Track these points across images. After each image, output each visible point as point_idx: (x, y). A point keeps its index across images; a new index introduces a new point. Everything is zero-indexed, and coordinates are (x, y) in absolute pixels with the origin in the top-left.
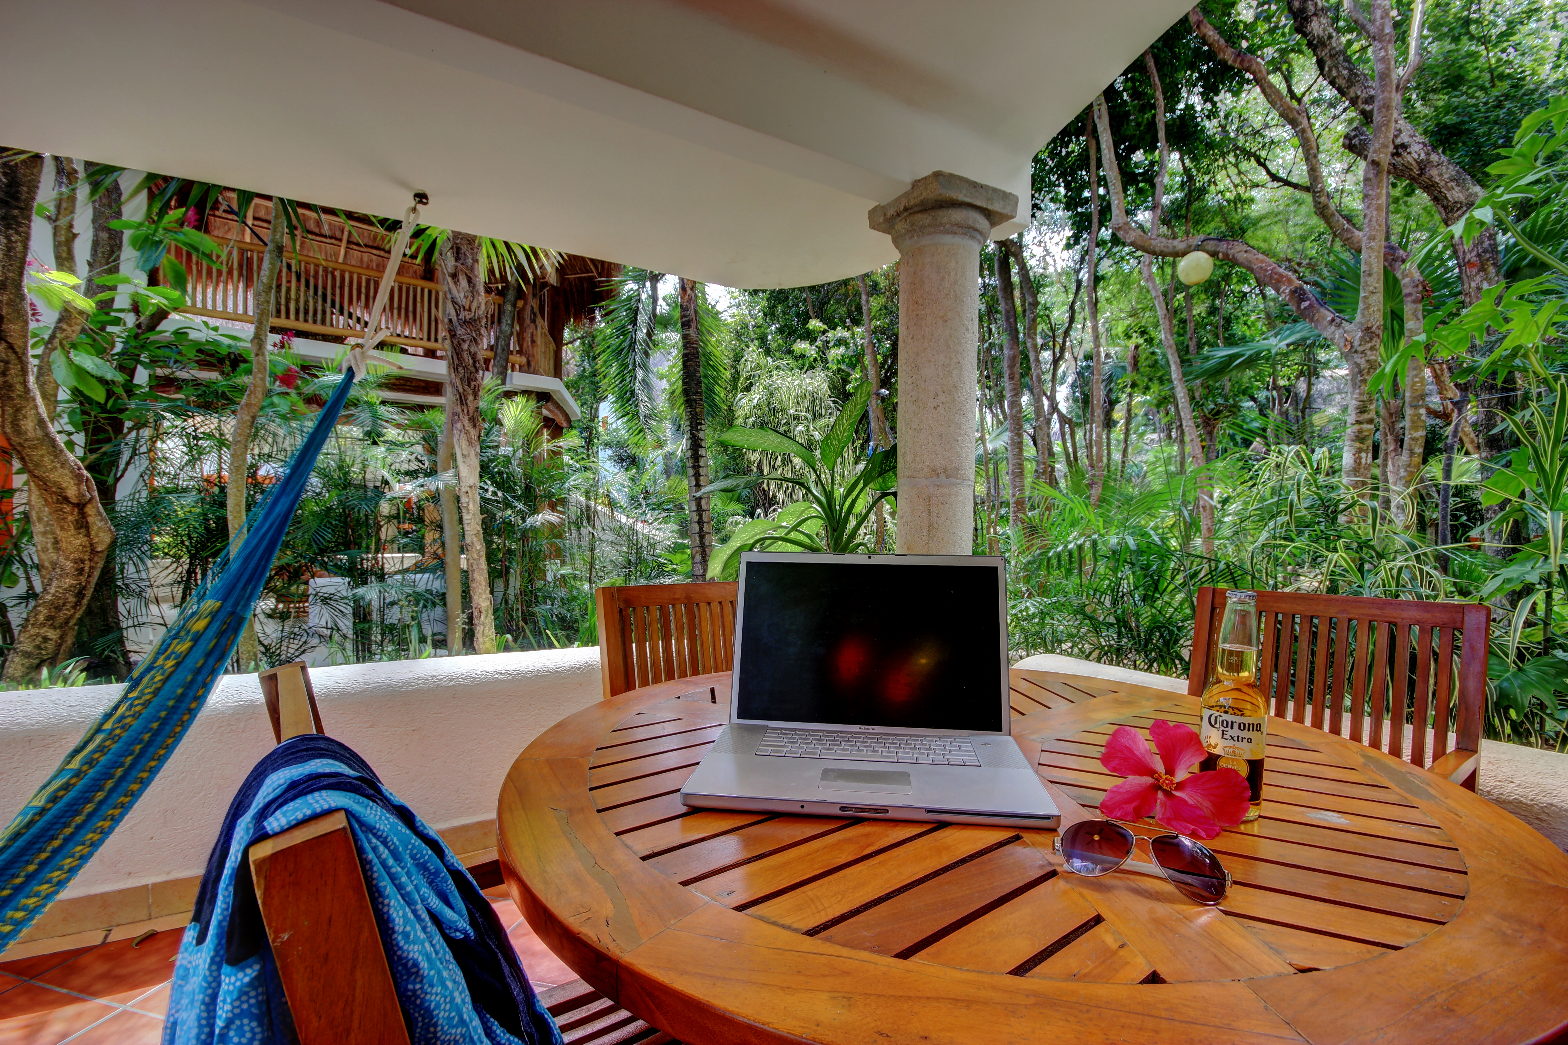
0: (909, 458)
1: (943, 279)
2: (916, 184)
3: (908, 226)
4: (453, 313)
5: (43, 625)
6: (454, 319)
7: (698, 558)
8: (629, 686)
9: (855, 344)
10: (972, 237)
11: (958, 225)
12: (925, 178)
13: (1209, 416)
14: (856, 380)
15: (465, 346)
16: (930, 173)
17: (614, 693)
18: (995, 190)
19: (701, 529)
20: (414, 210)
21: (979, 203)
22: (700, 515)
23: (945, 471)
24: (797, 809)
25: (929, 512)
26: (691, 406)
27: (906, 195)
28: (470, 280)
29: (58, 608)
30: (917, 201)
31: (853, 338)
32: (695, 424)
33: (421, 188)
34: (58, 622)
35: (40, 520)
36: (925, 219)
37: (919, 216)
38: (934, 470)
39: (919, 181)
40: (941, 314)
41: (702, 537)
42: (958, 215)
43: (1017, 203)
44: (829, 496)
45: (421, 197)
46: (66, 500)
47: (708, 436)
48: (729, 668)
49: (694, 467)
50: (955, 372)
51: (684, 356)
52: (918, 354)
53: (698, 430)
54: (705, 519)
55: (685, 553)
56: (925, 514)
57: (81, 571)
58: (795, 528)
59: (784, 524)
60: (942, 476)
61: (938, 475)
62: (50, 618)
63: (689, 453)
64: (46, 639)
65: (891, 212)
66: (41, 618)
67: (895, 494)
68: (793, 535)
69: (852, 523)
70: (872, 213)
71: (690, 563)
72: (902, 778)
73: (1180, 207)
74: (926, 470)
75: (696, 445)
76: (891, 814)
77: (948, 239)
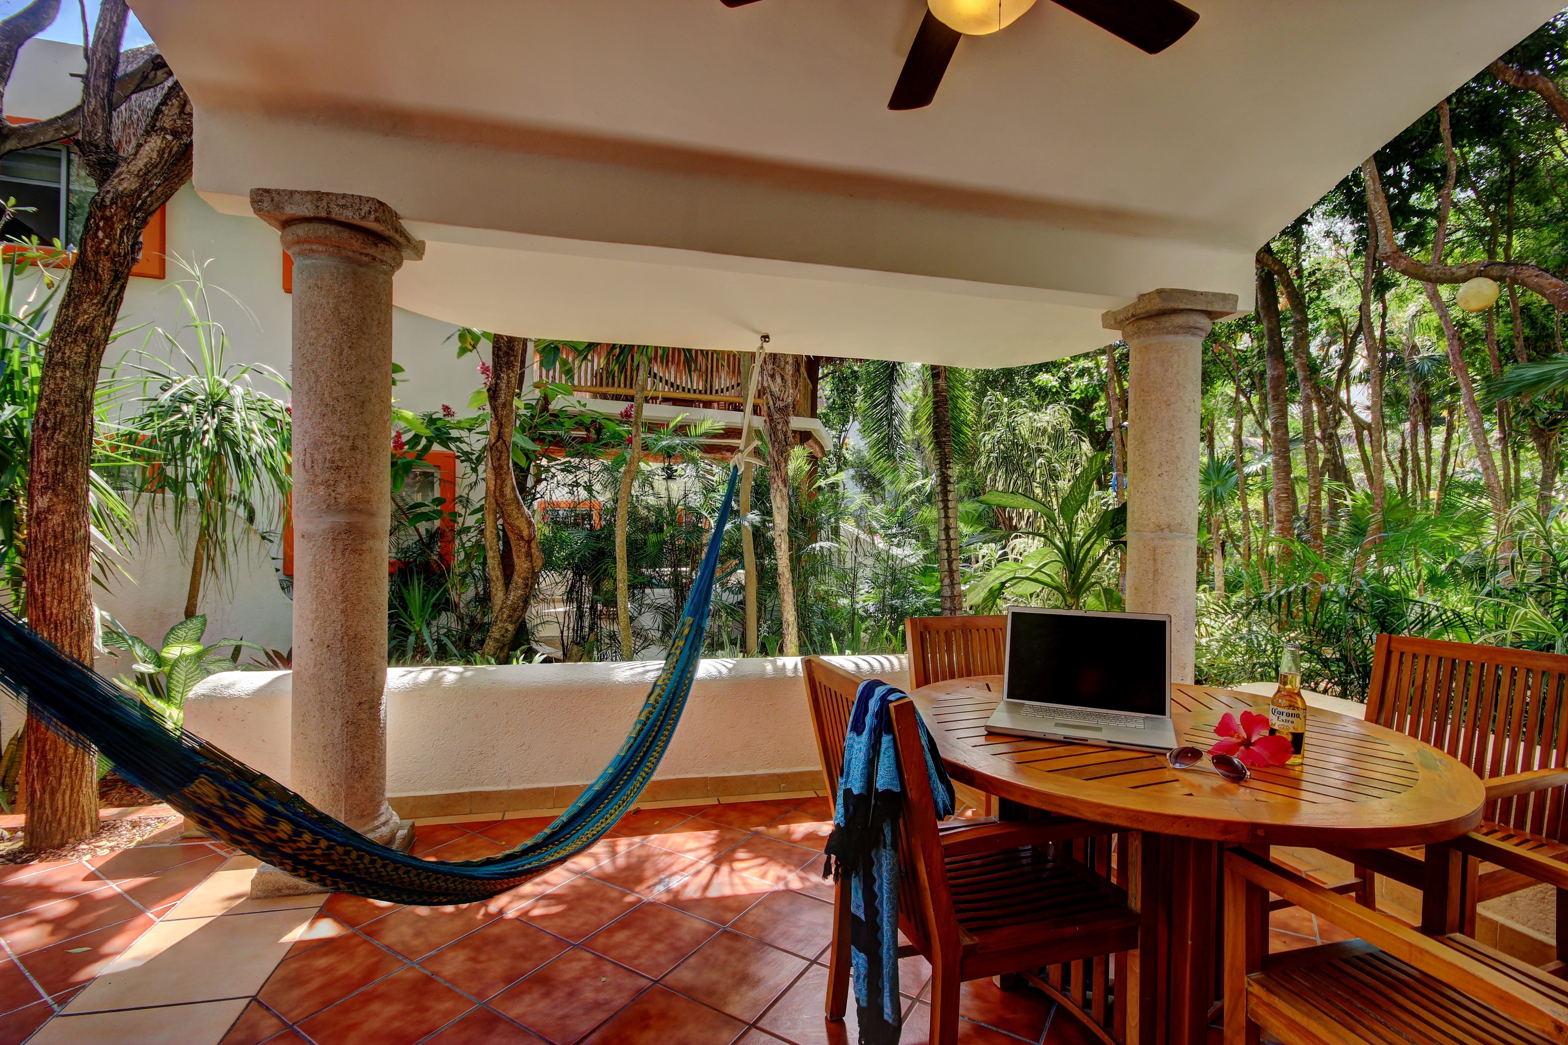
0: (1136, 515)
1: (1167, 371)
2: (1142, 297)
3: (1136, 330)
4: (771, 403)
5: (506, 621)
6: (772, 407)
7: (947, 581)
8: (927, 682)
9: (1100, 374)
10: (1193, 334)
11: (1180, 327)
12: (1149, 294)
13: (1542, 426)
14: (1101, 407)
15: (779, 427)
16: (1153, 289)
17: (918, 686)
18: (1214, 294)
19: (949, 556)
20: (762, 347)
21: (1199, 308)
22: (949, 544)
23: (1169, 526)
24: (1042, 736)
25: (1154, 560)
26: (940, 447)
27: (1134, 305)
28: (783, 378)
29: (514, 610)
30: (1143, 311)
31: (1098, 367)
32: (944, 463)
33: (765, 331)
34: (515, 619)
35: (491, 548)
36: (1151, 324)
37: (1145, 322)
38: (1159, 526)
39: (1144, 295)
40: (1165, 399)
41: (950, 563)
42: (1180, 320)
43: (1236, 302)
44: (1068, 545)
45: (765, 338)
46: (522, 537)
47: (955, 470)
48: (1000, 672)
49: (943, 501)
50: (1178, 446)
51: (935, 403)
52: (1144, 432)
53: (947, 468)
54: (953, 546)
55: (933, 576)
56: (1151, 562)
57: (526, 585)
58: (1039, 570)
59: (1030, 565)
60: (1166, 531)
61: (1162, 530)
62: (510, 616)
63: (939, 489)
64: (507, 630)
65: (1121, 317)
66: (505, 616)
67: (1125, 543)
68: (1038, 576)
69: (1088, 565)
70: (1105, 316)
71: (939, 584)
72: (1099, 729)
73: (1500, 190)
74: (1152, 526)
75: (945, 480)
76: (1089, 742)
77: (1171, 338)
